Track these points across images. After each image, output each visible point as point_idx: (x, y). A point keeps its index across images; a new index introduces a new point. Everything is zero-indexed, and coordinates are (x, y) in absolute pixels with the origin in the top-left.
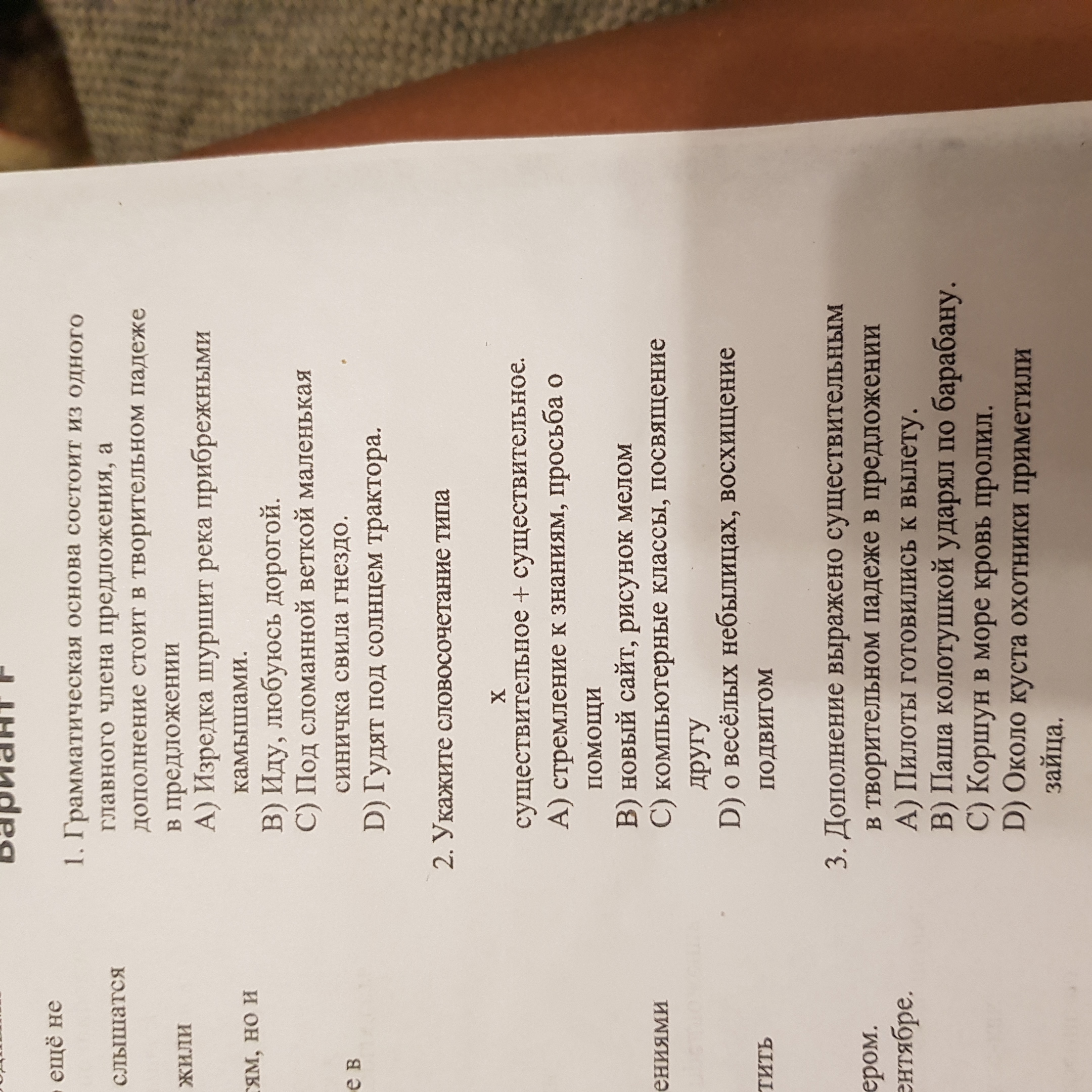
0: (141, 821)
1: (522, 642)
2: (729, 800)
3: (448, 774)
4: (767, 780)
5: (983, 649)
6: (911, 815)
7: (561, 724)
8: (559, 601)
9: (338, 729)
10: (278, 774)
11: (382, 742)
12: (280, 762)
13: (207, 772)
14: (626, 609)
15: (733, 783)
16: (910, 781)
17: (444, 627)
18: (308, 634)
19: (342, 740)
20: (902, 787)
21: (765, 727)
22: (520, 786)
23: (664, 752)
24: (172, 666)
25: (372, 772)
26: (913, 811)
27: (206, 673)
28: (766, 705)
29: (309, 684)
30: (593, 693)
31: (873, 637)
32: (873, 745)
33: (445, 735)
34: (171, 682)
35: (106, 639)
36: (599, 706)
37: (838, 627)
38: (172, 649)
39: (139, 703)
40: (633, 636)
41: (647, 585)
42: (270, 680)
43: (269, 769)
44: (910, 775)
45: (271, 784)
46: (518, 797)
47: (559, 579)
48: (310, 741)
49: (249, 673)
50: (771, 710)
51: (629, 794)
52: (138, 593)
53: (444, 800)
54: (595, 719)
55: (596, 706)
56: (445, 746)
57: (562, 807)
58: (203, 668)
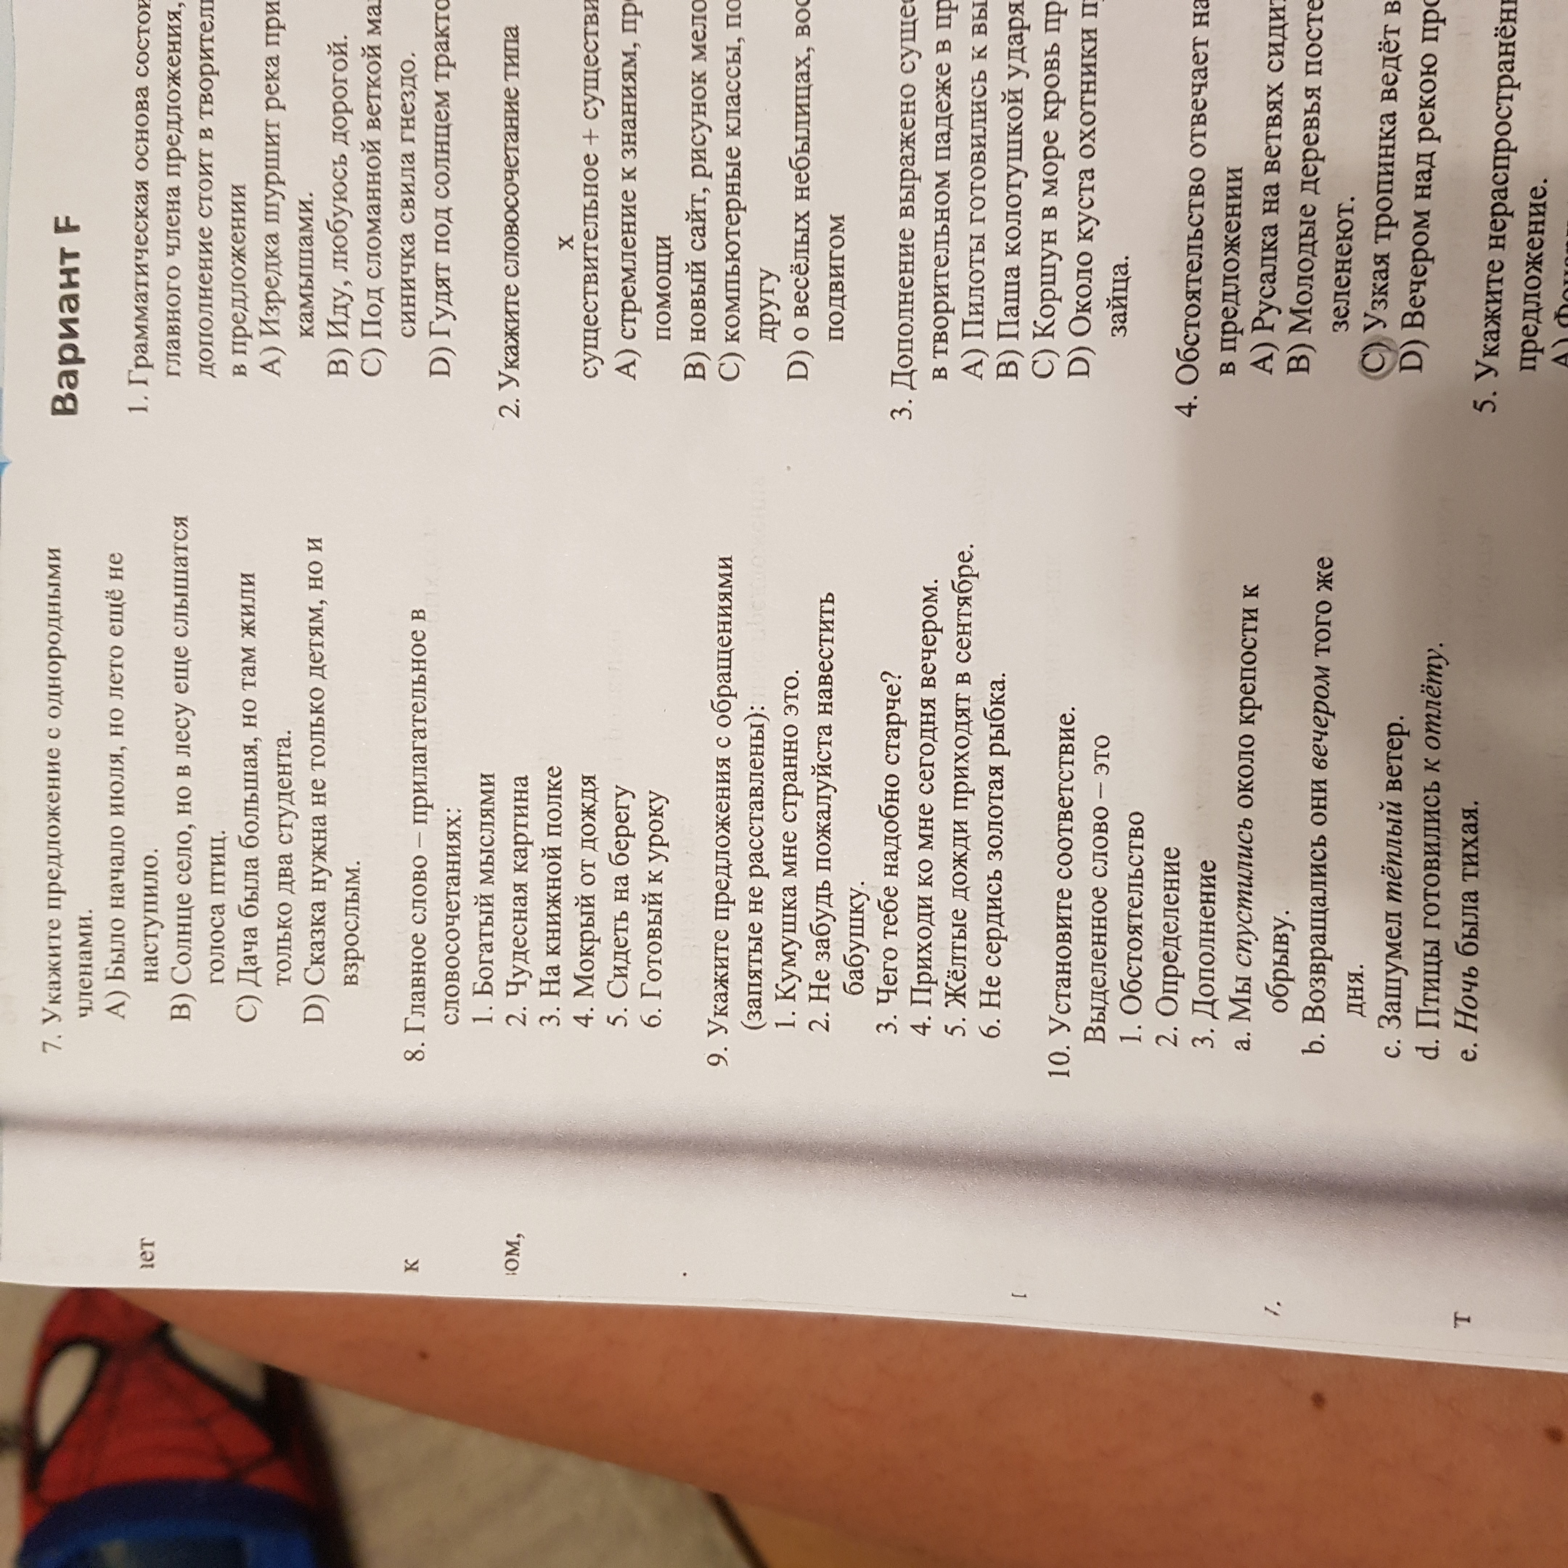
0: (206, 366)
1: (591, 186)
2: (797, 352)
3: (515, 321)
4: (836, 330)
5: (1051, 186)
6: (976, 365)
7: (629, 273)
8: (629, 144)
9: (403, 273)
10: (343, 318)
11: (448, 287)
12: (345, 307)
13: (273, 315)
14: (699, 155)
15: (801, 334)
16: (978, 329)
17: (512, 169)
18: (374, 174)
19: (408, 284)
20: (970, 335)
21: (835, 276)
22: (587, 335)
23: (734, 303)
24: (238, 207)
25: (438, 317)
26: (979, 360)
27: (271, 214)
28: (836, 253)
29: (375, 225)
30: (663, 241)
31: (944, 176)
32: (941, 291)
33: (511, 281)
34: (238, 225)
35: (174, 182)
36: (669, 256)
37: (910, 167)
38: (238, 190)
39: (205, 247)
40: (705, 182)
41: (719, 128)
42: (336, 222)
43: (335, 312)
44: (977, 323)
45: (337, 329)
46: (586, 346)
47: (630, 122)
48: (375, 284)
49: (315, 215)
50: (842, 258)
51: (698, 347)
52: (206, 134)
53: (510, 347)
54: (664, 269)
55: (665, 255)
56: (511, 293)
57: (629, 358)
58: (269, 209)
